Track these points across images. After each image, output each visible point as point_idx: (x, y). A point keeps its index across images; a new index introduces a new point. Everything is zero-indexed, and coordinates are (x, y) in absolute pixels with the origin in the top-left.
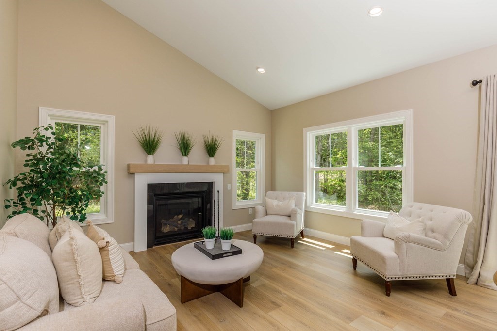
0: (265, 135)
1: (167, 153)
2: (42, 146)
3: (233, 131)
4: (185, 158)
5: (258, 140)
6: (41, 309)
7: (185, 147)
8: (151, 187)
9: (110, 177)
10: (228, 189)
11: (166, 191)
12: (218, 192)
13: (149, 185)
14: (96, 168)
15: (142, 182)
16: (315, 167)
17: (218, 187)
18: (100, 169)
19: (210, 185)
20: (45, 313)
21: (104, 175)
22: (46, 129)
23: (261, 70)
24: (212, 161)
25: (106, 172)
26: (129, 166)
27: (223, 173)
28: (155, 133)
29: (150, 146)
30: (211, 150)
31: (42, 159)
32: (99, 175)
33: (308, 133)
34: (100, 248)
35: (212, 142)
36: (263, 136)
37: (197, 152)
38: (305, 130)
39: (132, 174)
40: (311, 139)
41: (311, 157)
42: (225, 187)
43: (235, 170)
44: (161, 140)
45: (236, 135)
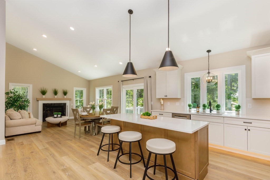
1: (49, 94)
2: (12, 94)
4: (56, 96)
5: (84, 90)
6: (20, 118)
7: (56, 93)
9: (31, 102)
12: (67, 106)
13: (43, 104)
14: (27, 99)
15: (41, 103)
17: (68, 104)
18: (28, 99)
19: (65, 104)
20: (21, 119)
21: (29, 101)
22: (13, 90)
24: (65, 97)
25: (30, 100)
26: (37, 98)
28: (45, 89)
29: (44, 93)
30: (65, 93)
31: (12, 97)
32: (28, 101)
34: (29, 114)
35: (65, 91)
36: (86, 89)
37: (60, 94)
38: (96, 88)
39: (38, 101)
40: (97, 90)
41: (97, 96)
42: (70, 105)
43: (75, 99)
44: (47, 91)
45: (75, 89)
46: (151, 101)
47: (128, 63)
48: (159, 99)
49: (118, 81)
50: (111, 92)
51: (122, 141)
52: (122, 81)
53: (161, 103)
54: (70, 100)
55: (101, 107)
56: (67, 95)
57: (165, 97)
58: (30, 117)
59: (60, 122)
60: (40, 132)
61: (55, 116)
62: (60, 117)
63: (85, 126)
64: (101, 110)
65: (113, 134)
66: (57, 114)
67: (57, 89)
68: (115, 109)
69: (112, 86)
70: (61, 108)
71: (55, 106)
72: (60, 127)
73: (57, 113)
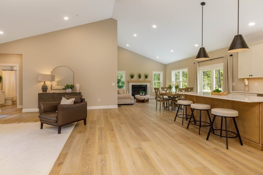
1: (136, 78)
4: (140, 79)
7: (140, 77)
8: (132, 86)
9: (125, 83)
11: (136, 87)
13: (132, 85)
15: (131, 84)
16: (174, 81)
17: (148, 86)
20: (123, 94)
26: (128, 81)
28: (133, 74)
29: (132, 77)
30: (146, 77)
33: (172, 72)
34: (126, 91)
35: (147, 75)
36: (162, 72)
37: (143, 78)
38: (172, 71)
39: (129, 83)
40: (173, 73)
41: (173, 79)
42: (150, 86)
43: (154, 82)
44: (135, 75)
45: (154, 73)
46: (232, 82)
47: (201, 48)
48: (243, 79)
49: (194, 63)
50: (187, 74)
51: (194, 109)
52: (198, 63)
53: (245, 83)
54: (150, 82)
55: (177, 87)
56: (148, 78)
57: (251, 77)
58: (127, 94)
59: (145, 99)
60: (133, 104)
61: (141, 94)
62: (144, 95)
63: (164, 102)
64: (176, 90)
65: (187, 106)
66: (142, 93)
67: (140, 74)
68: (190, 90)
69: (188, 68)
70: (143, 89)
71: (138, 87)
72: (144, 103)
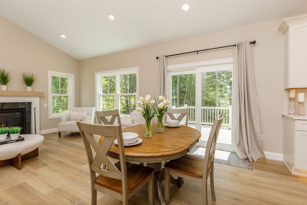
0: (74, 75)
3: (48, 71)
4: (4, 86)
5: (70, 77)
10: (45, 106)
12: (35, 108)
16: (102, 94)
17: (35, 105)
23: (63, 36)
24: (29, 89)
27: (40, 97)
30: (29, 82)
35: (29, 77)
38: (95, 73)
40: (99, 78)
42: (42, 105)
43: (51, 95)
45: (51, 73)
52: (166, 57)
56: (35, 84)
59: (20, 154)
62: (17, 141)
66: (9, 133)
69: (138, 68)
73: (7, 129)
